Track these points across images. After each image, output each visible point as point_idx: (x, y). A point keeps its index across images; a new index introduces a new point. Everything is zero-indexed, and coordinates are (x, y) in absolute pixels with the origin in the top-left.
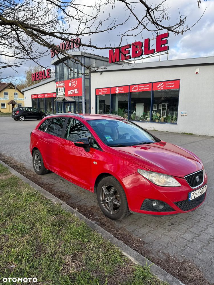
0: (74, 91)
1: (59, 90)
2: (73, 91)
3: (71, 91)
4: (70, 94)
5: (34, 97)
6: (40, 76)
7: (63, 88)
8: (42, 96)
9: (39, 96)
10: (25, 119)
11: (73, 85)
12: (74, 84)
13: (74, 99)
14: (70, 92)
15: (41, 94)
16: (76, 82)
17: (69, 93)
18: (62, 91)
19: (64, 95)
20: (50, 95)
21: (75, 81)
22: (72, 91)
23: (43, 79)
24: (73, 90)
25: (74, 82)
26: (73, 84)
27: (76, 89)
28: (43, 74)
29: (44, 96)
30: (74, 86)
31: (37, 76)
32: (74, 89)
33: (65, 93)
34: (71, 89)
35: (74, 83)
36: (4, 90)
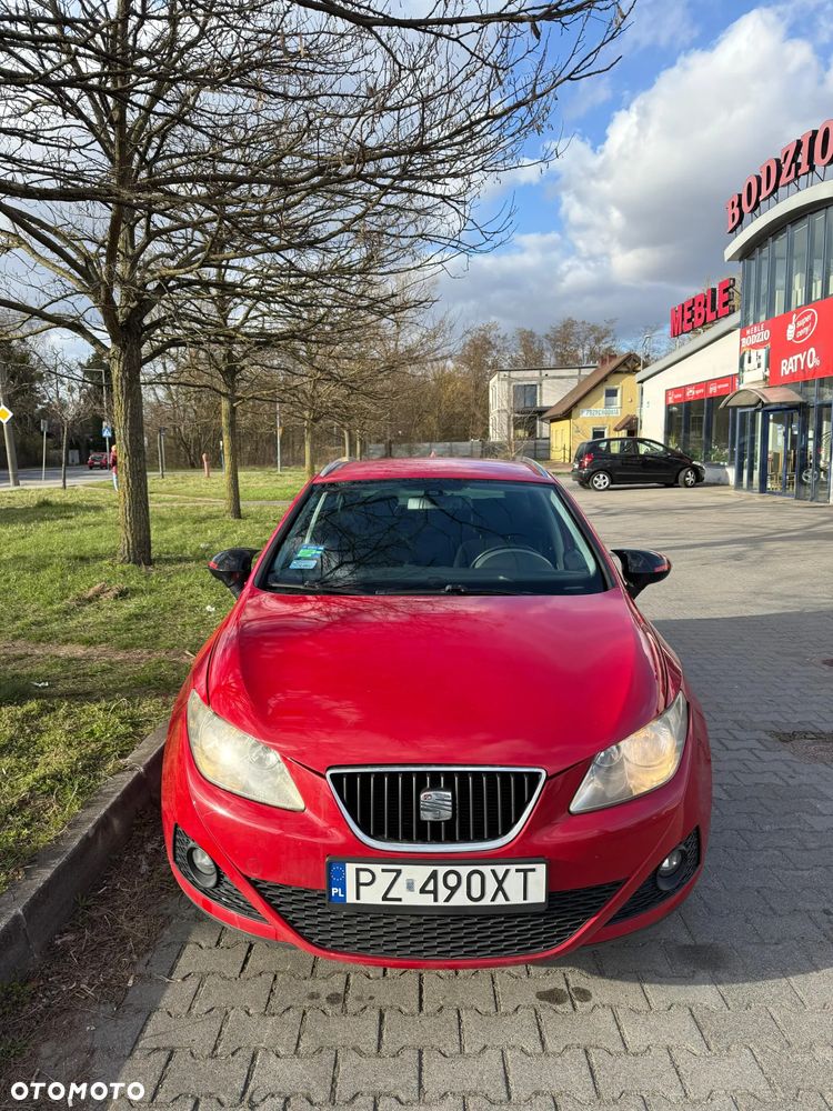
0: (802, 361)
1: (750, 362)
2: (799, 359)
3: (791, 360)
4: (787, 373)
5: (675, 400)
6: (696, 315)
7: (762, 352)
8: (698, 392)
9: (691, 392)
10: (612, 482)
11: (801, 333)
12: (807, 329)
13: (800, 393)
14: (788, 367)
15: (697, 386)
16: (813, 317)
17: (783, 368)
18: (759, 366)
19: (765, 378)
20: (726, 385)
21: (809, 313)
22: (796, 357)
23: (705, 323)
24: (800, 355)
25: (807, 319)
26: (801, 328)
27: (812, 350)
28: (705, 306)
29: (707, 390)
30: (804, 336)
31: (688, 315)
32: (803, 348)
33: (767, 373)
34: (792, 349)
35: (807, 324)
36: (605, 380)
